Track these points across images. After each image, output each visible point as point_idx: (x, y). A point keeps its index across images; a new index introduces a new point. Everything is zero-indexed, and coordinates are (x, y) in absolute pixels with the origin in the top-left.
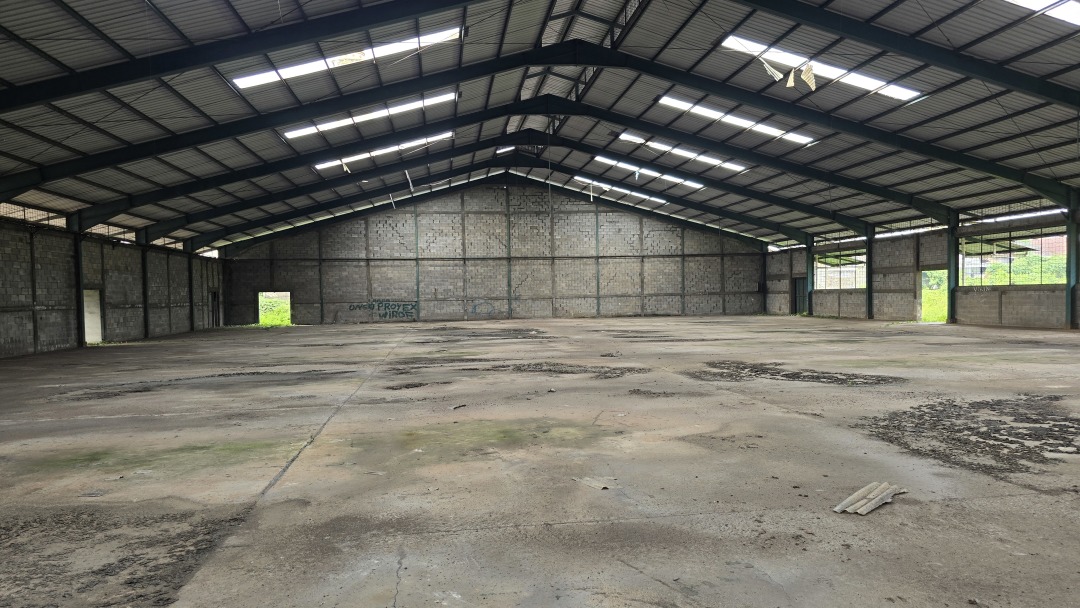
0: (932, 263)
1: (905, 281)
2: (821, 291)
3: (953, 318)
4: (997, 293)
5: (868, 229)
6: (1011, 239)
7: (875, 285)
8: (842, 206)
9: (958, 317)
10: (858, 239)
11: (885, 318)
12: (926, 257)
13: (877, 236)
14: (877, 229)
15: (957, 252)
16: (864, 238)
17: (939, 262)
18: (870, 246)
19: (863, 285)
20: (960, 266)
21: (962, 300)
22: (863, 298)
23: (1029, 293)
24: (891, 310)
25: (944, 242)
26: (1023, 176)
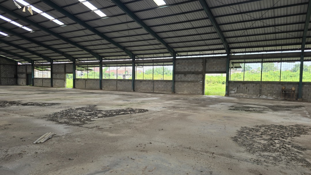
0: (69, 72)
1: (62, 76)
2: (37, 78)
3: (74, 87)
4: (85, 81)
5: (51, 61)
6: (88, 67)
7: (53, 77)
8: (43, 53)
9: (76, 86)
10: (48, 63)
11: (56, 86)
12: (67, 70)
13: (54, 63)
14: (54, 61)
15: (75, 69)
16: (50, 63)
17: (71, 72)
18: (52, 66)
19: (50, 77)
20: (76, 73)
21: (77, 82)
22: (50, 81)
23: (92, 81)
24: (58, 84)
25: (72, 66)
26: (90, 51)
